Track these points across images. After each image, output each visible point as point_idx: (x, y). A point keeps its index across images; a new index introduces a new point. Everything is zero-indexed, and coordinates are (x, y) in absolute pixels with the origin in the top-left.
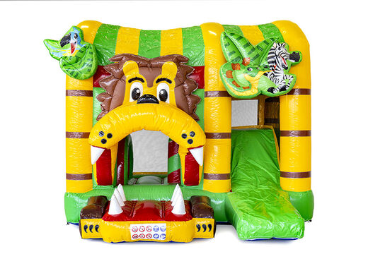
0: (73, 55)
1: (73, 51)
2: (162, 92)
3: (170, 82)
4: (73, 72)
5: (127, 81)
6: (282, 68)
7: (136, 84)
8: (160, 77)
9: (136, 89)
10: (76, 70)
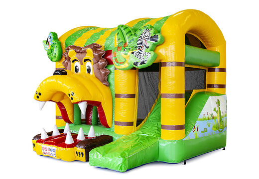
0: (50, 48)
2: (88, 68)
3: (90, 61)
5: (72, 61)
6: (145, 47)
7: (76, 63)
8: (85, 58)
9: (76, 66)
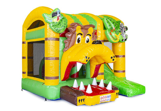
0: (58, 21)
1: (58, 19)
2: (88, 40)
3: (90, 35)
4: (57, 29)
5: (77, 34)
7: (79, 36)
8: (88, 34)
9: (79, 38)
10: (59, 29)
